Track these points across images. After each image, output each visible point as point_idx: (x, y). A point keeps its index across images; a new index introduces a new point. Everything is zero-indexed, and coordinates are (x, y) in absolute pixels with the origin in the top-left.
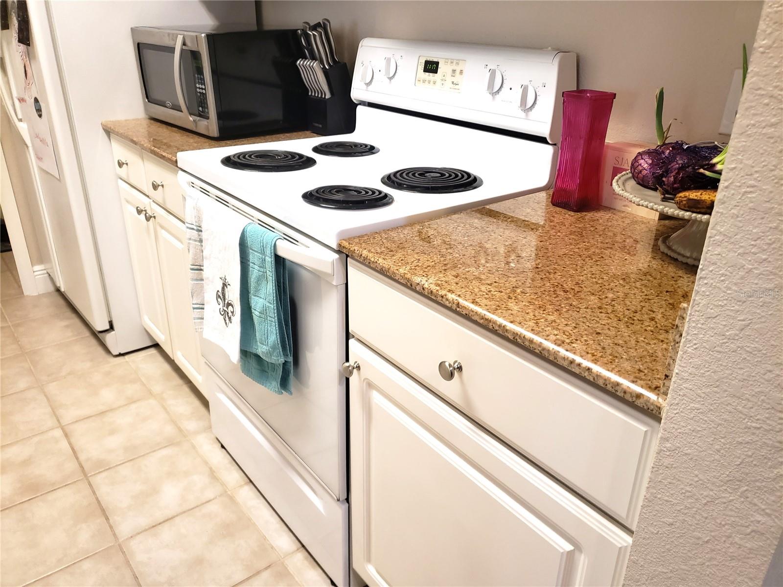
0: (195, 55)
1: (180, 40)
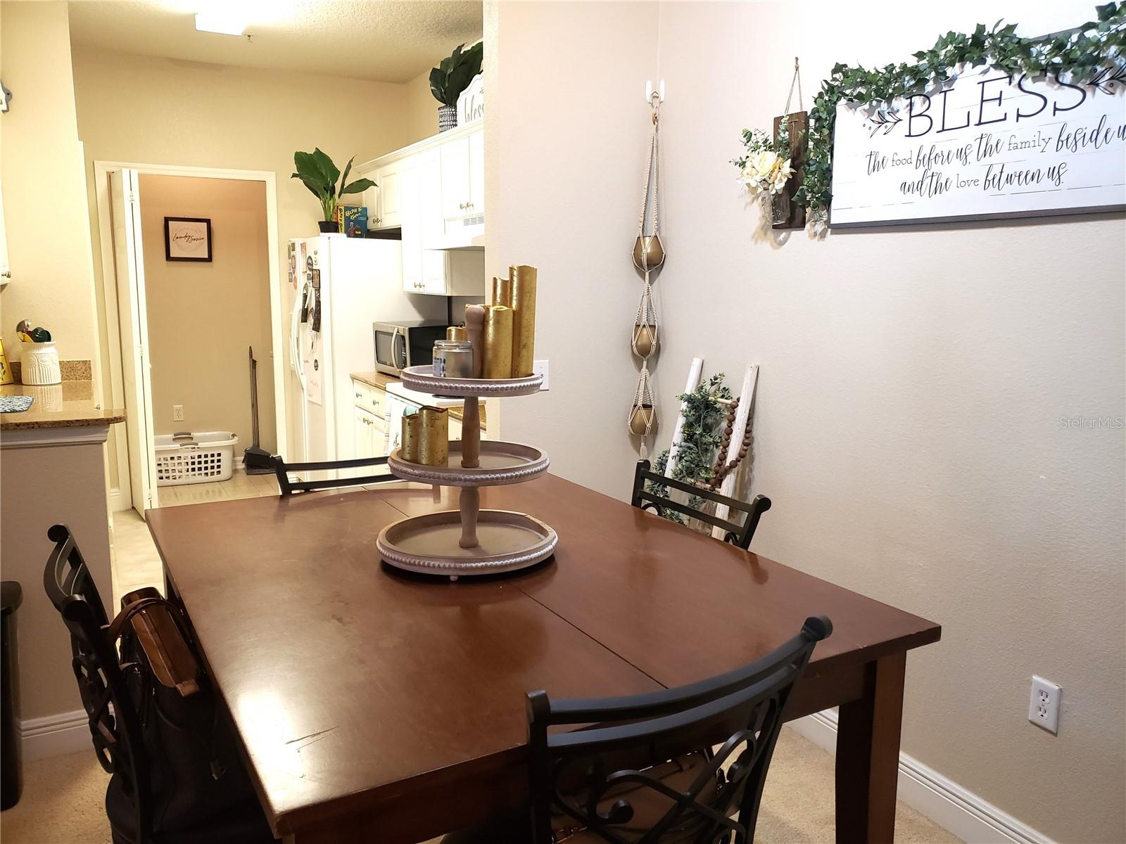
0: (403, 337)
1: (396, 330)
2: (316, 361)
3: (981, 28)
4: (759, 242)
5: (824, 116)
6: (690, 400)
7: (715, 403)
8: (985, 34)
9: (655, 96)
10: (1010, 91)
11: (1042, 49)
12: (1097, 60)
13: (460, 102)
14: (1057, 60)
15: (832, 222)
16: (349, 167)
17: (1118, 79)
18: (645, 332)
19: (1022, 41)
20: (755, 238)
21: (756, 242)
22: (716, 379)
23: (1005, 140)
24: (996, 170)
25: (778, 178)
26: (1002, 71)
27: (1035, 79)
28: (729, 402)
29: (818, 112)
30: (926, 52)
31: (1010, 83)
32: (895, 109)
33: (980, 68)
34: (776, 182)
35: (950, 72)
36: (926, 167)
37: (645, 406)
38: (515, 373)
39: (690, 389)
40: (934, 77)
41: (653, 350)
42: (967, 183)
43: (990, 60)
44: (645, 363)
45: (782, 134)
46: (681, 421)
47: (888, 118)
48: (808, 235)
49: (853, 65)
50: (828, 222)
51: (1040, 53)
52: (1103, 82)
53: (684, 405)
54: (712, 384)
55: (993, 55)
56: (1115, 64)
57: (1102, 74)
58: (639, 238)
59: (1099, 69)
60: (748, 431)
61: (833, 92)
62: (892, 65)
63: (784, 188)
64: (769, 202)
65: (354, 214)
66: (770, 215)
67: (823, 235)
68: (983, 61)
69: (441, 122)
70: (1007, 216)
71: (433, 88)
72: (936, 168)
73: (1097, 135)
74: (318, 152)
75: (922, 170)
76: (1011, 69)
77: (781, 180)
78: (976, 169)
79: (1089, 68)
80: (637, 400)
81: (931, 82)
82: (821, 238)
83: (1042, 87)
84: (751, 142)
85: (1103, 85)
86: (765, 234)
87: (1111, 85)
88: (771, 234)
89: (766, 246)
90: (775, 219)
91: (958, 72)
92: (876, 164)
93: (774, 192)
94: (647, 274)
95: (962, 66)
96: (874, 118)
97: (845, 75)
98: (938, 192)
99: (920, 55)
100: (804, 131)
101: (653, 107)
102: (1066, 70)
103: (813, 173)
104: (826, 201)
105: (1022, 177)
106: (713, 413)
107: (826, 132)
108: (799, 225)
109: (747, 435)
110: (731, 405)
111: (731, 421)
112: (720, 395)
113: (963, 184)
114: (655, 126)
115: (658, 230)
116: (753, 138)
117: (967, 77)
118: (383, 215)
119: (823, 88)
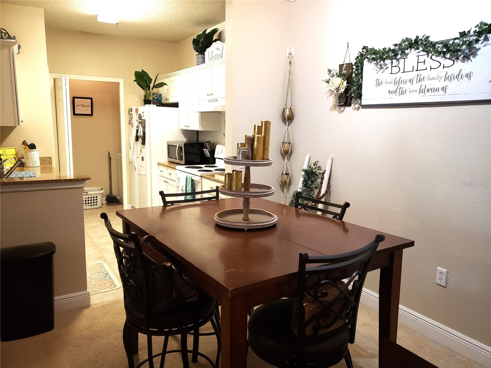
0: (181, 148)
1: (178, 144)
2: (143, 157)
3: (417, 37)
4: (333, 111)
5: (359, 65)
6: (306, 171)
7: (316, 172)
8: (419, 39)
9: (290, 54)
10: (428, 60)
11: (440, 45)
12: (459, 50)
13: (206, 53)
14: (445, 50)
15: (362, 104)
16: (157, 77)
17: (466, 57)
18: (286, 145)
19: (432, 43)
20: (331, 109)
21: (332, 111)
22: (316, 163)
23: (426, 76)
24: (423, 87)
25: (342, 88)
26: (425, 52)
27: (437, 56)
28: (321, 171)
29: (357, 63)
30: (398, 44)
31: (428, 57)
32: (386, 64)
33: (417, 51)
34: (341, 89)
35: (406, 51)
36: (398, 85)
37: (286, 174)
38: (263, 159)
39: (305, 167)
40: (400, 53)
41: (290, 152)
42: (413, 91)
43: (421, 49)
44: (286, 157)
45: (344, 71)
46: (302, 179)
47: (383, 66)
48: (352, 108)
49: (370, 47)
50: (360, 104)
51: (439, 47)
52: (460, 58)
53: (303, 173)
54: (314, 165)
55: (422, 47)
56: (465, 52)
57: (460, 55)
58: (284, 108)
59: (459, 53)
60: (329, 183)
61: (362, 56)
62: (385, 48)
63: (344, 91)
64: (338, 96)
65: (156, 96)
66: (338, 101)
67: (358, 109)
68: (418, 49)
69: (197, 60)
70: (427, 104)
71: (194, 47)
72: (401, 85)
73: (458, 76)
74: (143, 71)
75: (396, 86)
76: (428, 52)
77: (343, 88)
78: (416, 87)
79: (456, 54)
80: (283, 172)
81: (400, 55)
82: (357, 110)
83: (439, 59)
84: (331, 73)
85: (461, 59)
86: (335, 108)
87: (463, 59)
88: (337, 108)
89: (336, 113)
90: (339, 103)
91: (409, 52)
92: (379, 83)
93: (340, 93)
94: (287, 123)
95: (411, 50)
96: (378, 66)
97: (367, 50)
98: (402, 94)
99: (396, 45)
100: (351, 70)
101: (289, 58)
102: (448, 53)
103: (355, 86)
104: (360, 96)
105: (433, 90)
106: (315, 176)
107: (360, 71)
108: (349, 105)
109: (329, 184)
110: (322, 173)
111: (323, 179)
112: (317, 169)
113: (411, 92)
114: (290, 66)
115: (291, 106)
116: (332, 72)
117: (413, 54)
118: (169, 97)
119: (359, 54)
